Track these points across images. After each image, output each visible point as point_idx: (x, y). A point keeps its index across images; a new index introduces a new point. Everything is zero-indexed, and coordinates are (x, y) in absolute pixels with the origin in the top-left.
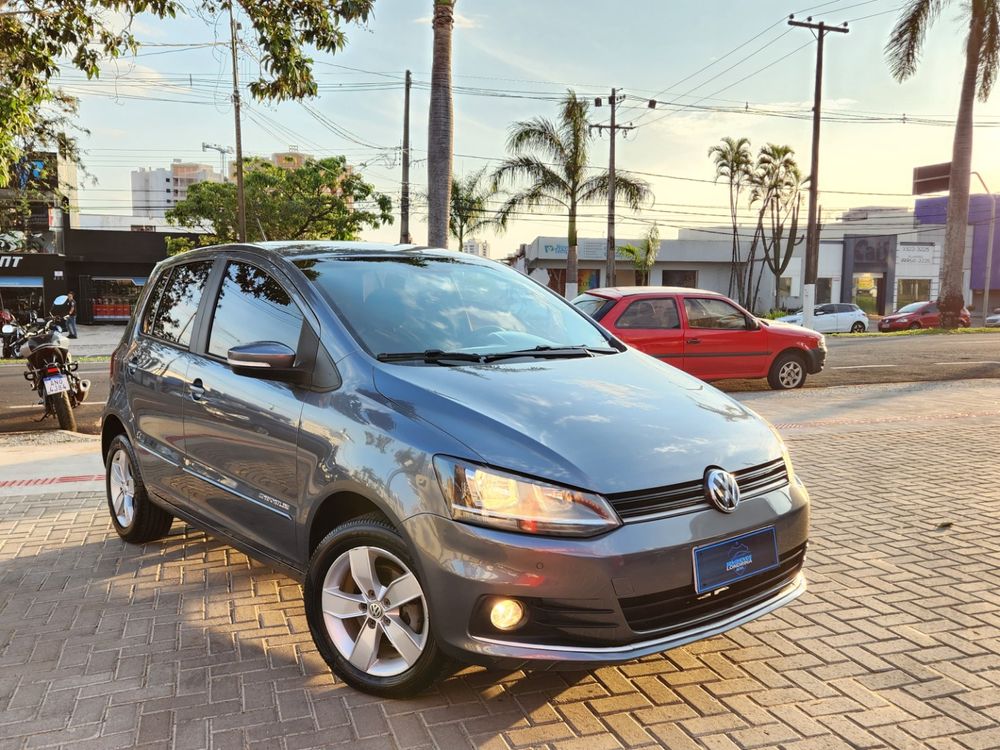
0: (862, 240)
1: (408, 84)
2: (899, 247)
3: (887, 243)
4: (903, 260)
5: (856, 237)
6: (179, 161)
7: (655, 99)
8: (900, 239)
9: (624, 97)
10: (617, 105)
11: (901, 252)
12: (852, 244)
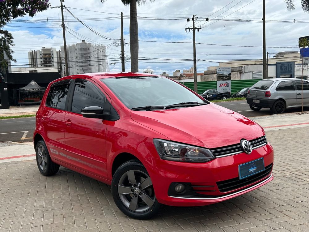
0: (283, 64)
1: (122, 17)
2: (295, 65)
3: (291, 64)
4: (297, 70)
5: (280, 63)
6: (45, 47)
7: (208, 18)
8: (296, 63)
9: (197, 18)
10: (195, 21)
11: (296, 67)
12: (279, 65)
